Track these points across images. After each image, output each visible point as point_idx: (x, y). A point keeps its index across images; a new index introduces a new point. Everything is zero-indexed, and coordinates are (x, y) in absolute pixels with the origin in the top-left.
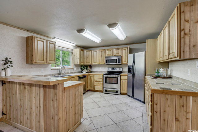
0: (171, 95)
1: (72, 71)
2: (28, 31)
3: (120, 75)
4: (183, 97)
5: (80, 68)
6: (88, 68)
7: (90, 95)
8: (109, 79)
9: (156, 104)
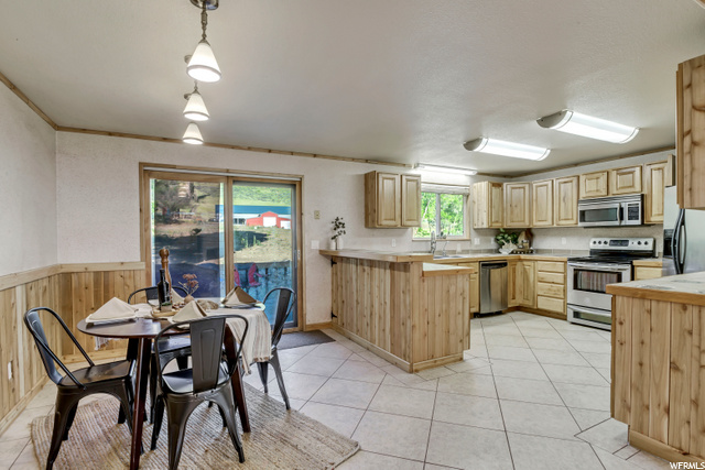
0: (658, 301)
1: (467, 246)
2: (367, 161)
3: (631, 263)
4: (690, 308)
5: (493, 239)
6: (522, 239)
7: (517, 320)
8: (589, 278)
9: (621, 323)
